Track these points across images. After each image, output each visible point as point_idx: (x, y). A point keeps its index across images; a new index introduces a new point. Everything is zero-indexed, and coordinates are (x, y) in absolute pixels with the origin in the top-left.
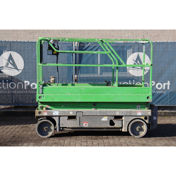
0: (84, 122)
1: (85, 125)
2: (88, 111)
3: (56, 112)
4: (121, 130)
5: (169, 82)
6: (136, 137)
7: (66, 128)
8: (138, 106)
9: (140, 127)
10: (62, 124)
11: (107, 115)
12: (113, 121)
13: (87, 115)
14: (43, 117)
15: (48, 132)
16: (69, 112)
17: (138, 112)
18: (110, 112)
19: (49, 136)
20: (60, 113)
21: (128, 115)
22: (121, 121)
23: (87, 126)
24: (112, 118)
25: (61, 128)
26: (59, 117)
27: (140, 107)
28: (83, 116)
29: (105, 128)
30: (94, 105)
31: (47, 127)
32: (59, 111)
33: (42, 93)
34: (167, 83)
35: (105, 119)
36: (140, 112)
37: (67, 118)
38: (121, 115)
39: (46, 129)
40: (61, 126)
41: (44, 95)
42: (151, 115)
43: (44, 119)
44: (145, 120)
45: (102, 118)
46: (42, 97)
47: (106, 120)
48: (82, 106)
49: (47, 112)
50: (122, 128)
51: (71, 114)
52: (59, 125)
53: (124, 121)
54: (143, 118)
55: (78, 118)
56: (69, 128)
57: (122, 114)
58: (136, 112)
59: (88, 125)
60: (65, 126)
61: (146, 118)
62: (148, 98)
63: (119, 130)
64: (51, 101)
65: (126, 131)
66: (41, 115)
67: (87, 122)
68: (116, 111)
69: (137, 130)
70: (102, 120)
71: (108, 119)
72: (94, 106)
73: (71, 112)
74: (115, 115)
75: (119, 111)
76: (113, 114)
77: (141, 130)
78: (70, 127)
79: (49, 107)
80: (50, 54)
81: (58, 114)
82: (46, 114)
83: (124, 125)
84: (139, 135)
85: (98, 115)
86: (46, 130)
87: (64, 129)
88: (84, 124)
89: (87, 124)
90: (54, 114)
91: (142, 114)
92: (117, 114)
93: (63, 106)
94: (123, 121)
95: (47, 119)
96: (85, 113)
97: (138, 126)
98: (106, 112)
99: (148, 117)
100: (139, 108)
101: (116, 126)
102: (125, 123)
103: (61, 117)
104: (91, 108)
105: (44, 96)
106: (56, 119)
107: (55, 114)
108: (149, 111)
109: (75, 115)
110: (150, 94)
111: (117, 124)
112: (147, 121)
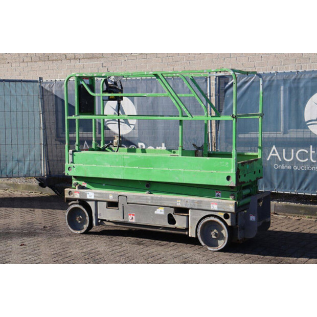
0: (130, 215)
1: (131, 219)
2: (134, 196)
3: (91, 194)
4: (186, 233)
6: (209, 248)
7: (105, 220)
8: (217, 193)
9: (217, 232)
11: (162, 205)
12: (173, 215)
13: (133, 202)
14: (75, 200)
15: (83, 226)
17: (213, 204)
18: (168, 199)
20: (96, 195)
21: (196, 207)
22: (186, 217)
23: (134, 221)
24: (172, 211)
25: (99, 221)
26: (96, 201)
27: (220, 194)
28: (128, 203)
29: (161, 227)
30: (148, 186)
31: (81, 217)
32: (95, 193)
33: (73, 162)
35: (160, 211)
36: (216, 204)
37: (105, 204)
38: (184, 206)
39: (80, 219)
40: (98, 218)
41: (75, 165)
42: (233, 211)
43: (76, 204)
44: (224, 219)
45: (156, 210)
46: (73, 168)
47: (163, 213)
48: (130, 186)
49: (79, 192)
50: (187, 229)
51: (111, 198)
52: (96, 215)
53: (191, 218)
54: (221, 215)
55: (120, 206)
56: (109, 221)
57: (186, 205)
58: (209, 203)
59: (136, 218)
61: (226, 216)
62: (228, 178)
63: (184, 233)
64: (84, 176)
65: (194, 236)
66: (71, 196)
67: (133, 215)
68: (176, 200)
69: (214, 237)
70: (156, 212)
71: (165, 210)
72: (147, 188)
73: (111, 194)
74: (174, 206)
75: (181, 200)
76: (172, 204)
77: (220, 236)
78: (111, 220)
79: (86, 185)
81: (93, 198)
82: (77, 196)
83: (191, 224)
85: (150, 204)
86: (79, 222)
87: (104, 222)
88: (130, 217)
89: (134, 217)
90: (88, 197)
91: (218, 207)
92: (179, 205)
93: (104, 185)
94: (189, 218)
95: (80, 204)
96: (131, 199)
97: (215, 231)
98: (161, 199)
99: (229, 214)
100: (218, 196)
101: (177, 225)
103: (98, 202)
104: (143, 190)
105: (74, 167)
106: (92, 204)
107: (90, 196)
108: (230, 204)
109: (116, 200)
110: (232, 172)
111: (180, 222)
112: (228, 222)
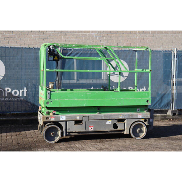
0: (90, 126)
1: (91, 129)
2: (93, 115)
3: (63, 117)
4: (123, 132)
5: (145, 87)
6: (137, 138)
8: (137, 110)
9: (140, 129)
10: (69, 129)
11: (111, 118)
12: (117, 124)
13: (92, 119)
14: (50, 122)
15: (54, 138)
16: (76, 116)
17: (139, 115)
18: (114, 115)
19: (56, 141)
20: (67, 117)
21: (130, 118)
22: (123, 124)
23: (92, 130)
24: (116, 121)
25: (68, 133)
26: (66, 121)
27: (139, 110)
28: (89, 120)
29: (108, 131)
30: (99, 109)
31: (54, 132)
32: (66, 116)
33: (50, 99)
34: (143, 88)
35: (109, 122)
36: (141, 115)
37: (73, 122)
38: (123, 118)
39: (53, 134)
40: (67, 131)
41: (52, 100)
42: (150, 117)
43: (52, 124)
44: (144, 122)
45: (107, 122)
46: (50, 102)
47: (110, 123)
48: (87, 110)
49: (54, 117)
50: (124, 131)
51: (78, 118)
52: (66, 129)
53: (127, 124)
54: (143, 120)
55: (84, 122)
56: (75, 132)
57: (125, 117)
58: (137, 115)
59: (94, 128)
60: (71, 131)
63: (121, 132)
64: (59, 106)
65: (128, 133)
66: (48, 120)
67: (92, 126)
68: (119, 115)
69: (138, 132)
70: (106, 123)
71: (112, 122)
72: (98, 111)
73: (78, 116)
74: (118, 118)
75: (122, 115)
76: (116, 117)
77: (141, 131)
78: (77, 131)
80: (51, 60)
81: (65, 119)
82: (53, 119)
84: (139, 136)
85: (103, 119)
86: (53, 136)
87: (71, 133)
88: (90, 128)
89: (92, 128)
90: (61, 119)
91: (142, 117)
92: (121, 117)
93: (68, 111)
94: (125, 124)
95: (54, 124)
96: (91, 117)
97: (139, 128)
98: (110, 115)
99: (147, 119)
101: (119, 129)
102: (127, 126)
103: (67, 122)
104: (95, 112)
106: (63, 124)
107: (63, 119)
108: (148, 114)
109: (81, 119)
110: (149, 98)
111: (120, 127)
112: (146, 123)
